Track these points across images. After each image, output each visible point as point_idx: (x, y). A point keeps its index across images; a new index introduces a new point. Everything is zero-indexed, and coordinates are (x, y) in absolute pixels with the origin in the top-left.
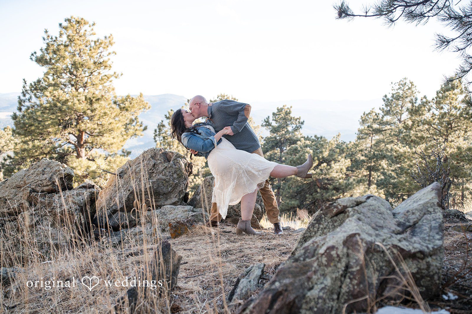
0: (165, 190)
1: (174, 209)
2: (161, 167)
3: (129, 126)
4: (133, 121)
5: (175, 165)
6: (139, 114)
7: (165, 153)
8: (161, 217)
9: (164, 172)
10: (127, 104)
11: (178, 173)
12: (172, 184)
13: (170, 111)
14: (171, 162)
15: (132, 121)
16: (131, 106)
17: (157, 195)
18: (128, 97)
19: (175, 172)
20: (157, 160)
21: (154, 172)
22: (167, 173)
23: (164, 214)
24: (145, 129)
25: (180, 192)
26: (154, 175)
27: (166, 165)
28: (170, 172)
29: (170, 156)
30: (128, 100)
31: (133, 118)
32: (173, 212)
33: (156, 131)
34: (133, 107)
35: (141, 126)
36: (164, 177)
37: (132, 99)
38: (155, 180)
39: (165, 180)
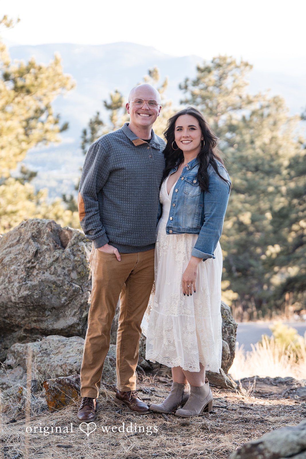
0: (55, 302)
1: (65, 345)
2: (48, 259)
3: (33, 123)
4: (42, 112)
5: (74, 255)
6: (53, 98)
7: (58, 231)
8: (39, 359)
9: (53, 268)
10: (29, 80)
11: (79, 270)
12: (68, 290)
13: (113, 94)
14: (68, 249)
15: (39, 112)
16: (36, 83)
17: (40, 310)
18: (31, 65)
19: (74, 268)
20: (41, 244)
21: (34, 267)
22: (59, 270)
23: (46, 353)
24: (65, 128)
25: (82, 305)
26: (35, 272)
27: (57, 253)
28: (64, 268)
29: (65, 236)
30: (32, 70)
31: (42, 106)
32: (62, 350)
33: (85, 133)
34: (40, 85)
35: (56, 122)
36: (53, 278)
37: (40, 68)
38: (35, 282)
39: (54, 283)
